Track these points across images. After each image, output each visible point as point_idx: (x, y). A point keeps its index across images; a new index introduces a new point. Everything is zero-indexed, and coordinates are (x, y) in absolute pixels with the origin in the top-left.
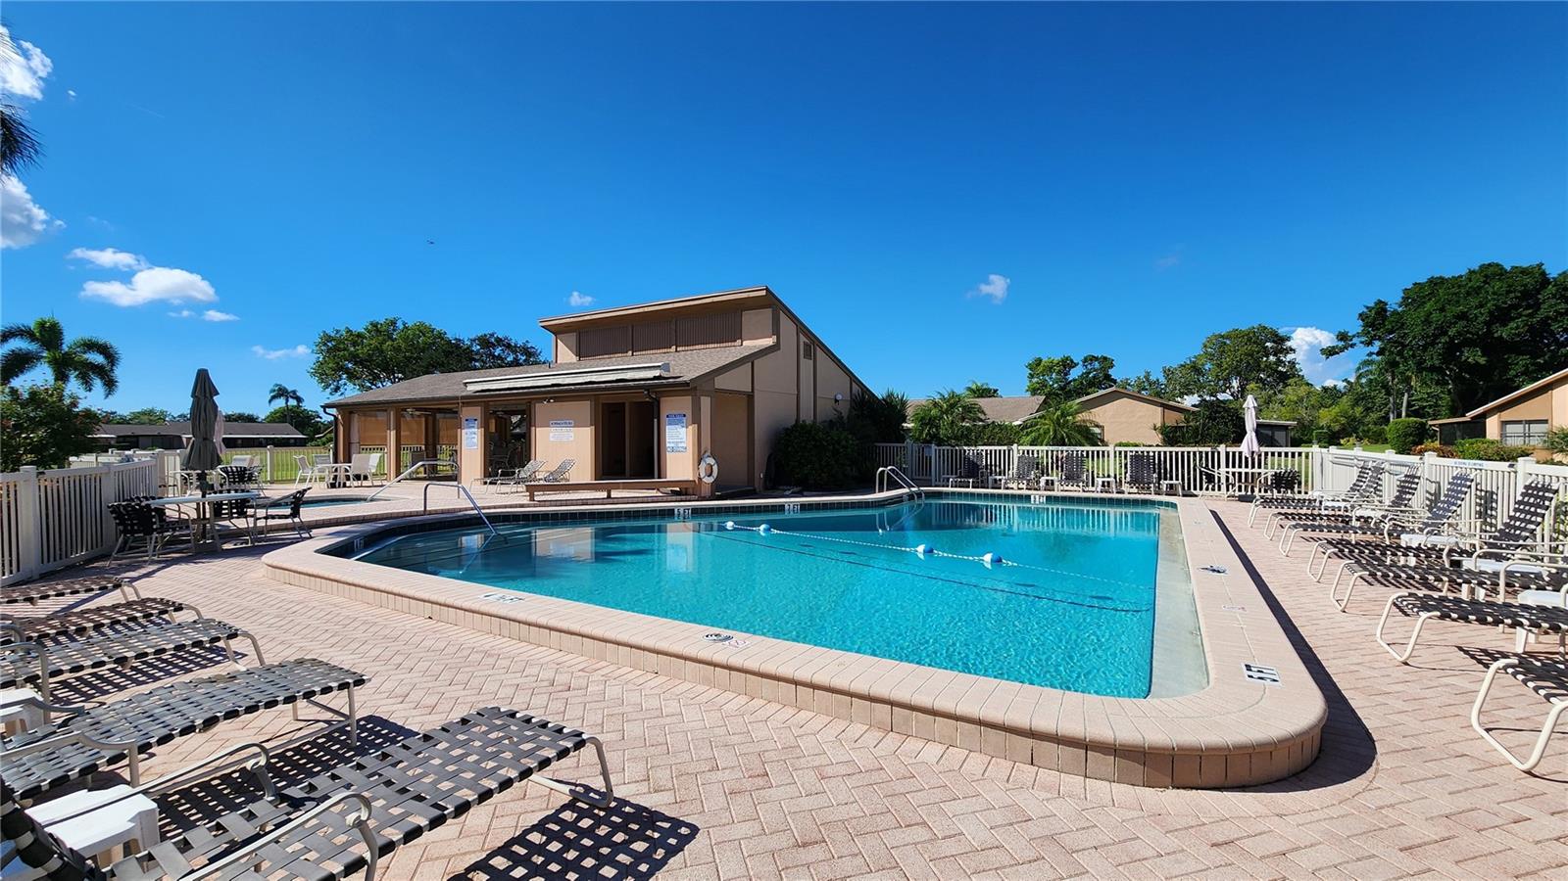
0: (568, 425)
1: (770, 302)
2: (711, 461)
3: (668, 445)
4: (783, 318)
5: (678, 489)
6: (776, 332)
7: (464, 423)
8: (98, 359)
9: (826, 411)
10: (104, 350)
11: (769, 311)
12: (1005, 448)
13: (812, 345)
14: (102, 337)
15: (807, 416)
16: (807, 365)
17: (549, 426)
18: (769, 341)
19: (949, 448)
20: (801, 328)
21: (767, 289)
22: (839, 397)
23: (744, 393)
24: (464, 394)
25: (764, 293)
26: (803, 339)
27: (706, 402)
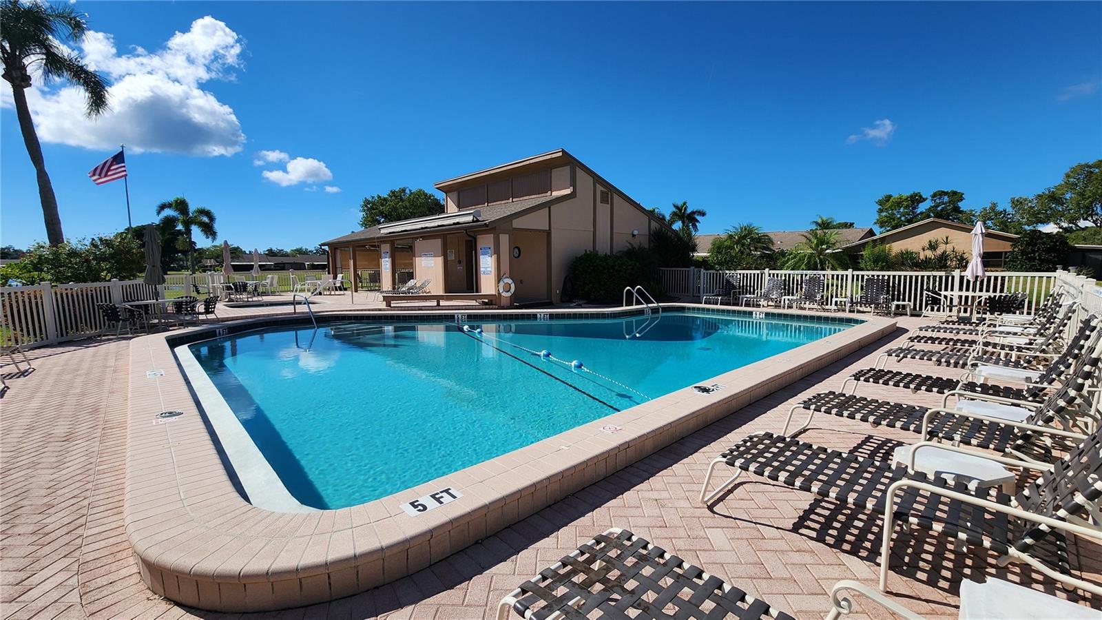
0: (431, 256)
1: (567, 160)
2: (510, 281)
3: (481, 269)
4: (579, 172)
5: (487, 301)
6: (573, 183)
7: (383, 255)
8: (205, 219)
9: (621, 243)
10: (208, 213)
11: (568, 168)
12: (758, 272)
13: (609, 193)
14: (208, 207)
15: (603, 248)
16: (603, 209)
17: (421, 257)
18: (568, 191)
19: (714, 271)
20: (597, 179)
21: (563, 151)
22: (636, 232)
23: (543, 231)
24: (379, 235)
25: (560, 154)
26: (599, 188)
27: (504, 239)
